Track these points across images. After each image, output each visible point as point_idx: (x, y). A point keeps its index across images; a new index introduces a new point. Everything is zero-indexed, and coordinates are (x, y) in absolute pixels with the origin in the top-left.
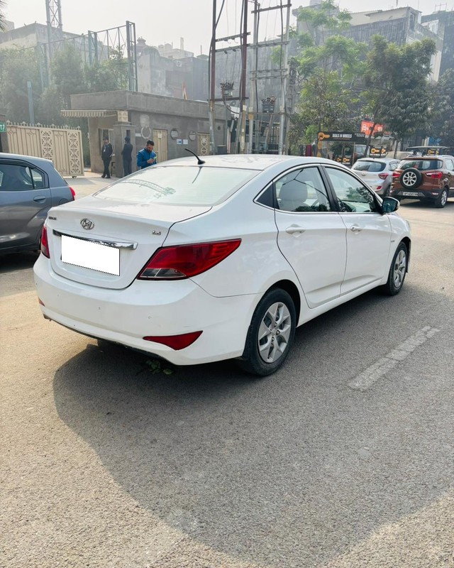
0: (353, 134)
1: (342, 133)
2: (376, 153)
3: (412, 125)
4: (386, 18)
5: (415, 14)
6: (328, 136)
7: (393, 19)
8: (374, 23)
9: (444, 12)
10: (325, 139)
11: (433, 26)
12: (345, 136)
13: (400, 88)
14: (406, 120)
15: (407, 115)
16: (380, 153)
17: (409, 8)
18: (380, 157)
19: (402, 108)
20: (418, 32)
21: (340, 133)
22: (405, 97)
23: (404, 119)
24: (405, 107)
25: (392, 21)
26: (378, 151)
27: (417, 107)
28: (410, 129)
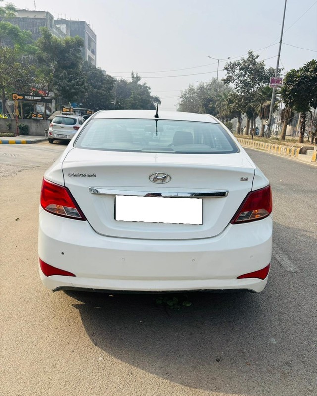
0: (42, 97)
1: (33, 96)
2: (67, 111)
3: (76, 93)
4: (31, 16)
5: (52, 17)
6: (21, 97)
7: (36, 17)
8: (23, 18)
9: (65, 20)
10: (19, 99)
11: (63, 28)
12: (36, 98)
13: (65, 67)
14: (73, 90)
15: (72, 86)
16: (70, 112)
17: (47, 13)
18: (70, 115)
19: (68, 82)
20: (55, 30)
21: (31, 95)
22: (69, 74)
23: (71, 89)
24: (70, 81)
25: (37, 19)
26: (68, 110)
27: (78, 82)
28: (76, 97)
